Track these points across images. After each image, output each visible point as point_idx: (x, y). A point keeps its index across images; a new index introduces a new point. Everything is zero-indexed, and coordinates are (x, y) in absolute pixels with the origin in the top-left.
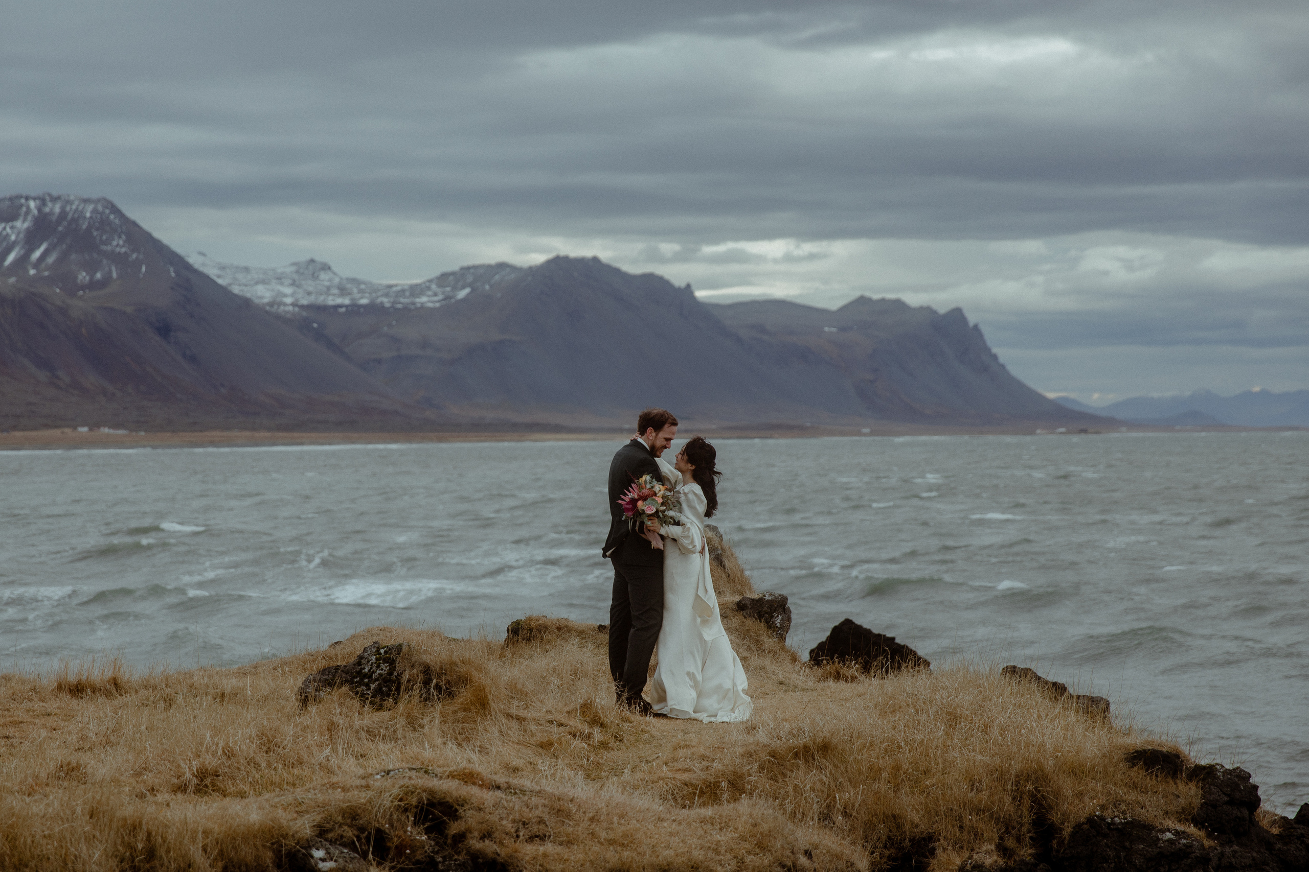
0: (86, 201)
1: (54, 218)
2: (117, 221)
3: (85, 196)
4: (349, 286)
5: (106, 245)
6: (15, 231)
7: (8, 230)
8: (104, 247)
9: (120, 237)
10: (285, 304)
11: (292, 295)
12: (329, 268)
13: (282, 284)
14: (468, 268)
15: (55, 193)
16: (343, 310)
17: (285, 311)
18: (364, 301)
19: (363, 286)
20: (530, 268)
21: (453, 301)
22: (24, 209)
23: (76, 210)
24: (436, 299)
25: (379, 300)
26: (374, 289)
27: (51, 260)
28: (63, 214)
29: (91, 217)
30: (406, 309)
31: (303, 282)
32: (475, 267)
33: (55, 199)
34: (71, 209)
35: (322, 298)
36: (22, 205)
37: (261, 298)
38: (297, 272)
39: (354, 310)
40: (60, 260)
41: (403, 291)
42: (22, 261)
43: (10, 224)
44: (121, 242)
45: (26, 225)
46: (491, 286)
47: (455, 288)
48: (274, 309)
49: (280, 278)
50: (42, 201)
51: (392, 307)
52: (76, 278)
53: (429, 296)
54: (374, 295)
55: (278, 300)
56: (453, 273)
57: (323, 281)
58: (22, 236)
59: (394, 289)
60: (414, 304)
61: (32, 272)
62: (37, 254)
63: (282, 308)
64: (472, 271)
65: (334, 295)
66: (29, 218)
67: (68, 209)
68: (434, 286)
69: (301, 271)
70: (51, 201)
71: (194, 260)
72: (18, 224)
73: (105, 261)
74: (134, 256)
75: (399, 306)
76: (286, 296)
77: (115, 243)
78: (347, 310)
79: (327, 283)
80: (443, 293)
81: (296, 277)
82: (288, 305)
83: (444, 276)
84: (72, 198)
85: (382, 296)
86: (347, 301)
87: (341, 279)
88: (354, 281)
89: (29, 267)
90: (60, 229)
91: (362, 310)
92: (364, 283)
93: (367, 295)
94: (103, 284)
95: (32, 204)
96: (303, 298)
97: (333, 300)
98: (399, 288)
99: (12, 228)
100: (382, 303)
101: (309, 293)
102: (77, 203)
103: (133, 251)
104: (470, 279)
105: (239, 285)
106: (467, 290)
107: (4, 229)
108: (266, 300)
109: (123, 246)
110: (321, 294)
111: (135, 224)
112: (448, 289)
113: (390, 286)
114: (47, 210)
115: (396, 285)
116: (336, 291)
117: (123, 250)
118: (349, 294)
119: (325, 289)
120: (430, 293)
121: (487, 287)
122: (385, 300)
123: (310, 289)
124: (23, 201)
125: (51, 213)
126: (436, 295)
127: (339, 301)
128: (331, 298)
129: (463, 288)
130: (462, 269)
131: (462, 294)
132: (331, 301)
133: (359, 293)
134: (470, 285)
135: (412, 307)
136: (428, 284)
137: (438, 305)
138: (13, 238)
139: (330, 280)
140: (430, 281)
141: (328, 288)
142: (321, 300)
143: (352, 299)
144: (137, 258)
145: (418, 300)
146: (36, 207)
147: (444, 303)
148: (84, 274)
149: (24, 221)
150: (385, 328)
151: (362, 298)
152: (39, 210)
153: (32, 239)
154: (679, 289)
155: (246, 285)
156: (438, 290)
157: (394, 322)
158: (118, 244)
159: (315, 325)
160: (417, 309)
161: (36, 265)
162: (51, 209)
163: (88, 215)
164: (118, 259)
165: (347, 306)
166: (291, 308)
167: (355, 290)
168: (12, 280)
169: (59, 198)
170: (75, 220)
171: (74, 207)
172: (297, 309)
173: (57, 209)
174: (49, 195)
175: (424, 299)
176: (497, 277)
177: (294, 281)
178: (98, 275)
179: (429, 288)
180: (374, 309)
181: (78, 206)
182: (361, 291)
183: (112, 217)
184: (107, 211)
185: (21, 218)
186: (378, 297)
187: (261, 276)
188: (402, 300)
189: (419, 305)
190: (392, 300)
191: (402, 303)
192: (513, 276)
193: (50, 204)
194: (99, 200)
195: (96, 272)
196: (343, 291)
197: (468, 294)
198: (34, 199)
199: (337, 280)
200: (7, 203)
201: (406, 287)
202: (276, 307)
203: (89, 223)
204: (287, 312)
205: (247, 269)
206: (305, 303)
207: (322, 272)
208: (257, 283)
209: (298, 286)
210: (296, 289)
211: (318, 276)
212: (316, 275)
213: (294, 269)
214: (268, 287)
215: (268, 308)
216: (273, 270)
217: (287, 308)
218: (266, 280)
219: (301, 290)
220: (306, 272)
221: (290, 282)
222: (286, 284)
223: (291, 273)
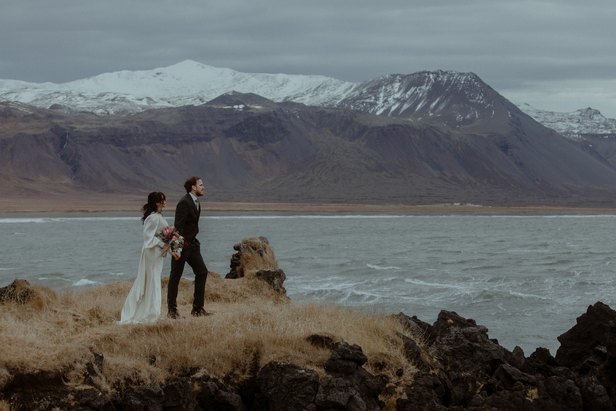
0: (461, 74)
1: (443, 84)
2: (478, 86)
3: (461, 72)
4: (610, 123)
5: (473, 99)
6: (422, 91)
7: (418, 91)
8: (471, 100)
9: (480, 95)
11: (578, 128)
13: (572, 122)
15: (444, 70)
16: (607, 137)
17: (573, 137)
22: (427, 79)
23: (456, 79)
27: (441, 107)
28: (449, 82)
29: (464, 83)
31: (584, 121)
33: (444, 73)
34: (453, 79)
35: (595, 130)
36: (426, 77)
37: (560, 130)
38: (581, 115)
39: (613, 137)
40: (447, 107)
42: (426, 108)
43: (419, 87)
44: (481, 98)
45: (427, 88)
49: (571, 119)
50: (437, 74)
52: (456, 117)
55: (570, 131)
57: (596, 120)
58: (425, 94)
61: (431, 114)
62: (434, 104)
63: (572, 135)
65: (601, 128)
66: (430, 84)
67: (451, 79)
69: (583, 114)
70: (442, 74)
71: (523, 108)
72: (424, 87)
73: (471, 108)
74: (488, 105)
76: (574, 128)
77: (477, 98)
78: (609, 137)
79: (598, 122)
81: (579, 117)
82: (575, 134)
84: (454, 72)
86: (609, 132)
87: (606, 119)
88: (613, 120)
89: (429, 112)
90: (447, 90)
94: (470, 121)
95: (431, 76)
96: (583, 130)
99: (419, 90)
101: (586, 127)
102: (456, 75)
103: (488, 103)
105: (547, 122)
107: (416, 90)
108: (563, 131)
109: (482, 100)
110: (594, 128)
111: (489, 87)
114: (440, 79)
116: (603, 126)
117: (482, 102)
118: (611, 128)
119: (597, 125)
123: (588, 125)
124: (426, 74)
125: (441, 81)
127: (605, 132)
128: (600, 130)
132: (600, 132)
138: (421, 95)
139: (600, 120)
141: (599, 124)
143: (612, 131)
144: (489, 106)
146: (433, 78)
148: (460, 115)
149: (426, 86)
152: (435, 79)
153: (431, 96)
155: (551, 122)
158: (479, 99)
159: (591, 146)
161: (433, 111)
162: (442, 79)
163: (462, 82)
164: (480, 107)
165: (609, 135)
166: (577, 136)
167: (614, 126)
168: (420, 119)
169: (446, 73)
170: (455, 85)
171: (455, 78)
172: (580, 136)
173: (445, 79)
174: (441, 70)
177: (579, 120)
178: (468, 116)
181: (458, 76)
183: (476, 83)
184: (473, 80)
185: (425, 84)
187: (560, 117)
193: (441, 76)
194: (468, 74)
195: (467, 115)
196: (607, 126)
198: (433, 73)
199: (604, 120)
200: (418, 76)
202: (568, 135)
203: (463, 87)
204: (575, 138)
205: (552, 113)
206: (586, 133)
207: (595, 115)
208: (558, 121)
209: (581, 123)
210: (580, 125)
211: (593, 117)
212: (591, 117)
213: (579, 113)
214: (564, 123)
215: (564, 135)
216: (568, 114)
217: (575, 136)
218: (563, 120)
219: (583, 126)
220: (586, 115)
221: (577, 121)
222: (574, 122)
223: (577, 115)
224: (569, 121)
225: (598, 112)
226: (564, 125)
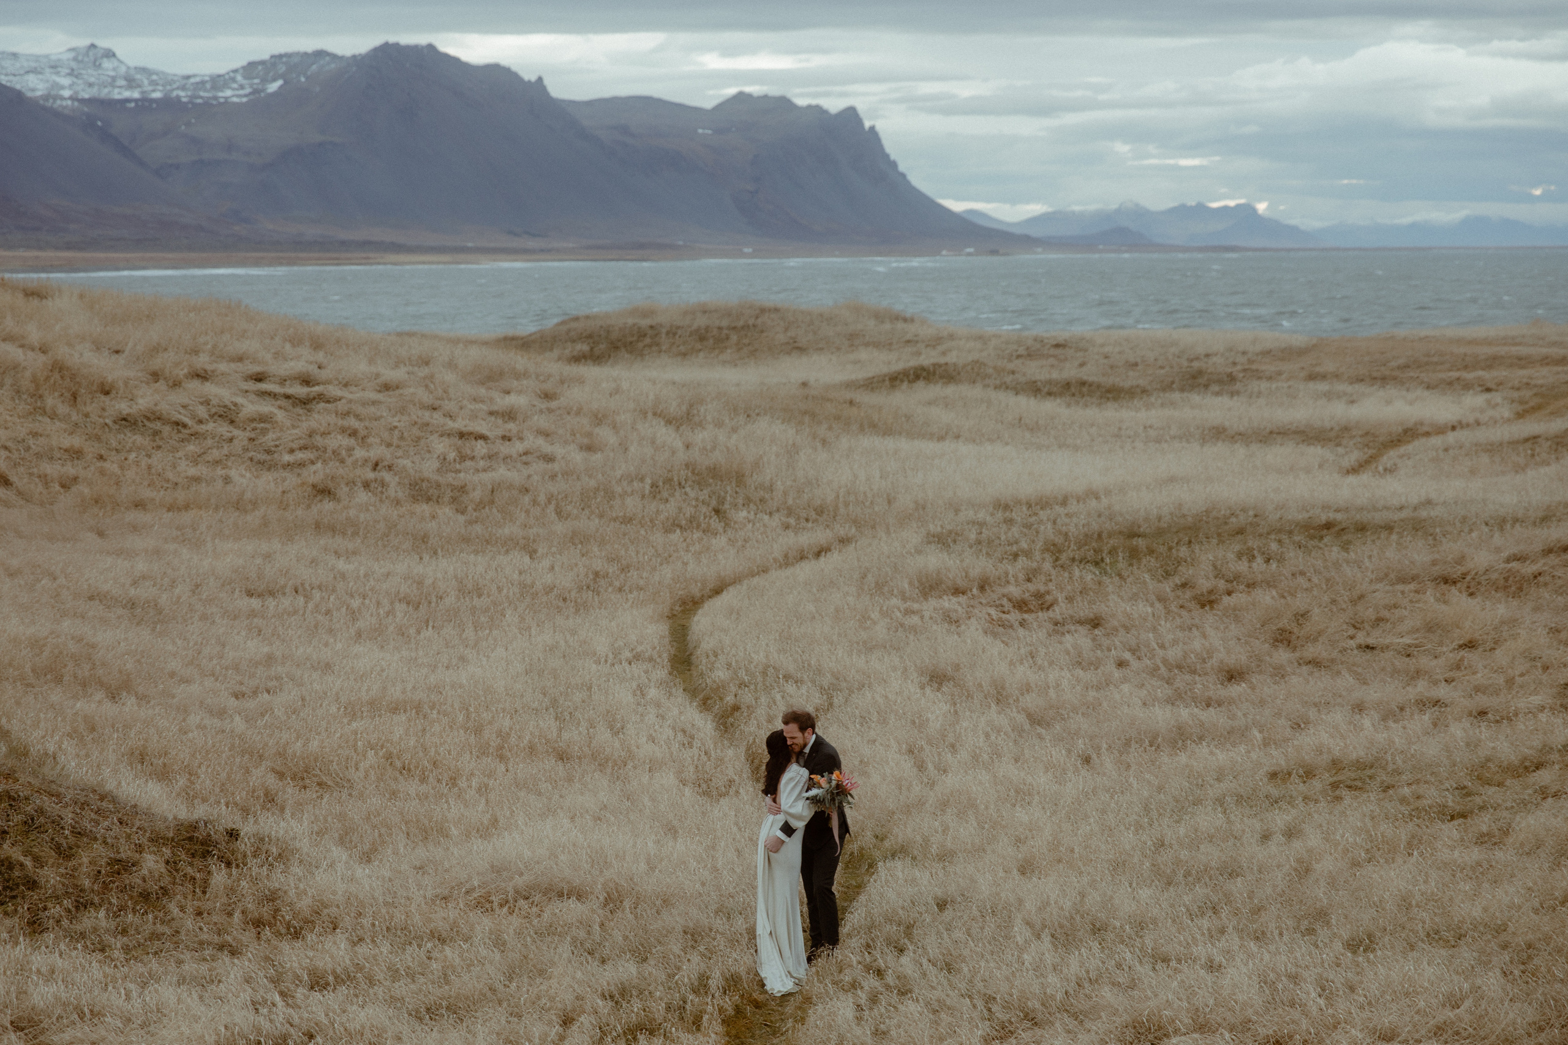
4: (138, 76)
10: (63, 98)
11: (71, 86)
12: (114, 55)
13: (58, 73)
14: (281, 56)
16: (133, 105)
17: (61, 106)
18: (157, 95)
19: (154, 77)
20: (354, 57)
21: (262, 95)
24: (241, 92)
25: (175, 94)
26: (168, 81)
30: (207, 104)
31: (83, 72)
32: (288, 55)
35: (106, 90)
37: (33, 90)
38: (75, 59)
39: (145, 105)
41: (203, 83)
46: (307, 78)
47: (265, 80)
48: (49, 104)
49: (55, 67)
51: (190, 102)
53: (233, 89)
54: (168, 88)
55: (53, 93)
56: (262, 63)
57: (107, 70)
59: (192, 80)
60: (216, 98)
63: (59, 102)
64: (284, 59)
65: (120, 87)
68: (239, 78)
69: (80, 58)
75: (199, 101)
76: (63, 88)
78: (137, 105)
79: (112, 73)
80: (251, 86)
81: (74, 65)
82: (65, 99)
83: (252, 65)
85: (178, 88)
86: (136, 95)
87: (128, 68)
88: (143, 70)
91: (154, 105)
92: (157, 74)
93: (160, 88)
96: (83, 90)
97: (119, 93)
98: (198, 79)
100: (178, 97)
101: (91, 85)
104: (282, 69)
105: (6, 75)
106: (280, 82)
108: (39, 93)
110: (105, 87)
112: (256, 81)
113: (188, 77)
115: (194, 76)
116: (123, 83)
118: (139, 86)
119: (109, 80)
120: (235, 86)
121: (303, 79)
122: (182, 94)
123: (92, 80)
126: (242, 87)
127: (127, 94)
128: (116, 91)
129: (274, 80)
130: (272, 57)
131: (274, 87)
132: (117, 94)
133: (150, 84)
134: (281, 76)
135: (214, 102)
136: (232, 75)
137: (244, 100)
139: (114, 69)
140: (235, 71)
141: (114, 79)
142: (104, 93)
143: (143, 93)
145: (220, 94)
147: (252, 97)
150: (183, 127)
151: (154, 91)
154: (529, 82)
155: (14, 75)
156: (245, 82)
157: (193, 121)
159: (99, 123)
160: (220, 104)
165: (136, 101)
166: (69, 102)
167: (146, 82)
172: (76, 104)
175: (228, 93)
176: (314, 67)
177: (73, 70)
179: (234, 80)
180: (169, 104)
182: (153, 83)
186: (173, 90)
187: (33, 64)
188: (202, 94)
189: (222, 100)
190: (189, 93)
191: (201, 97)
192: (333, 66)
196: (131, 83)
197: (281, 87)
199: (123, 70)
201: (207, 78)
202: (51, 101)
204: (66, 107)
205: (15, 56)
206: (87, 96)
207: (105, 60)
208: (28, 72)
209: (76, 77)
210: (75, 80)
211: (100, 64)
212: (97, 63)
213: (71, 55)
214: (40, 76)
215: (41, 102)
216: (47, 56)
217: (64, 103)
218: (39, 69)
219: (80, 82)
220: (86, 59)
221: (67, 71)
222: (62, 74)
223: (68, 60)
224: (51, 73)
225: (111, 54)
226: (42, 80)
